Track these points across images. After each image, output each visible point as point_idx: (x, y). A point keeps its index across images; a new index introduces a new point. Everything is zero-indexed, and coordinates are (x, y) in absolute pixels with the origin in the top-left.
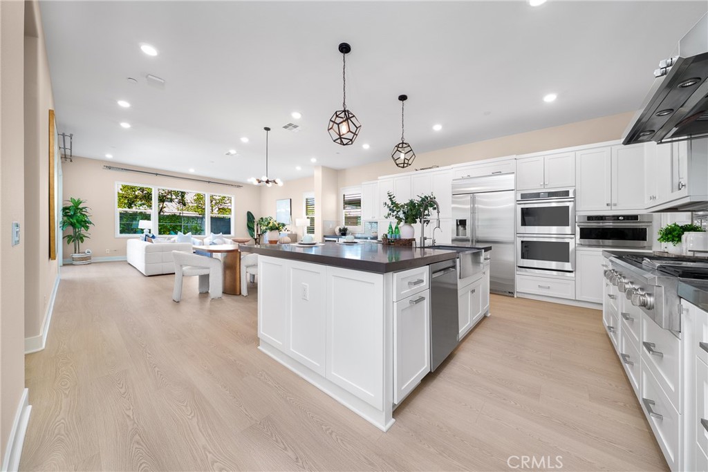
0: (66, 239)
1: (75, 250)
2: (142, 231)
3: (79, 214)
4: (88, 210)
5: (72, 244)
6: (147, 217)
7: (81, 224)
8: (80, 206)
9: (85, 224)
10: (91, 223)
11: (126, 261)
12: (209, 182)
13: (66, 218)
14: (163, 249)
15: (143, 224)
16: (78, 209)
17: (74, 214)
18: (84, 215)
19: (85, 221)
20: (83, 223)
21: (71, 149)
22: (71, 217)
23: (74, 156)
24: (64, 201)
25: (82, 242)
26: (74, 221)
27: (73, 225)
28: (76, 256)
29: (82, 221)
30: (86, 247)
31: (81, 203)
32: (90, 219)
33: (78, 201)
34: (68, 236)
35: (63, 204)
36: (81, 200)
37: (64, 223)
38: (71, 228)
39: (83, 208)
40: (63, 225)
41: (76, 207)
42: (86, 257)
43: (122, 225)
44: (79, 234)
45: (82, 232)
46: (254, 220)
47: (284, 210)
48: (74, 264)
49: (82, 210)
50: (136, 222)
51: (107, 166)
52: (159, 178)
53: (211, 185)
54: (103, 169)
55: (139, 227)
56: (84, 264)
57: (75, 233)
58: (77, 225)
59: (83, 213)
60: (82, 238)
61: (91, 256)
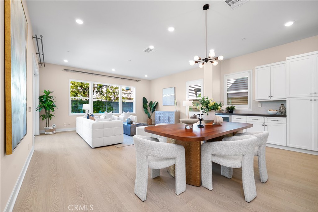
0: (42, 117)
1: (47, 125)
2: (84, 111)
3: (49, 101)
4: (54, 98)
5: (45, 120)
6: (87, 102)
7: (50, 108)
8: (49, 95)
9: (52, 107)
10: (55, 107)
11: (75, 131)
12: (121, 78)
13: (41, 103)
14: (104, 126)
15: (85, 107)
16: (48, 97)
17: (46, 100)
18: (52, 101)
19: (52, 105)
20: (51, 107)
21: (43, 54)
22: (44, 102)
23: (46, 63)
24: (40, 92)
25: (51, 119)
26: (46, 105)
27: (45, 108)
28: (47, 128)
29: (50, 105)
30: (53, 122)
31: (50, 93)
32: (55, 104)
33: (48, 92)
34: (43, 115)
35: (40, 94)
36: (50, 91)
37: (40, 106)
38: (44, 110)
39: (51, 97)
40: (40, 108)
41: (47, 96)
42: (53, 129)
43: (72, 107)
44: (49, 114)
45: (50, 112)
46: (147, 102)
47: (169, 95)
48: (46, 134)
49: (50, 98)
50: (81, 106)
51: (64, 69)
52: (94, 76)
53: (123, 80)
54: (62, 71)
55: (83, 109)
56: (52, 134)
57: (47, 113)
58: (48, 108)
59: (51, 100)
60: (51, 117)
61: (55, 128)
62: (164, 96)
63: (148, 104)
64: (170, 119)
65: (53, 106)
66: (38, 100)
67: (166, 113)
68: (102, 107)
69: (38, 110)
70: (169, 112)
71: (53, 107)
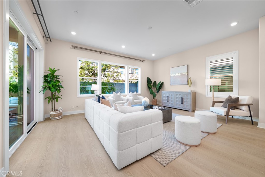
0: (47, 100)
1: (52, 109)
2: (93, 92)
3: (54, 81)
4: (60, 77)
5: (50, 104)
8: (55, 74)
10: (62, 87)
11: (83, 114)
12: (128, 58)
13: (46, 84)
15: (94, 87)
16: (54, 76)
17: (51, 80)
18: (58, 81)
20: (56, 87)
23: (53, 39)
24: (45, 70)
25: (57, 102)
26: (51, 86)
27: (50, 88)
28: (53, 113)
29: (56, 85)
30: (59, 105)
31: (56, 71)
32: (62, 84)
34: (48, 98)
37: (45, 87)
38: (49, 91)
40: (44, 89)
41: (52, 75)
42: (59, 114)
43: (80, 88)
44: (55, 96)
45: (56, 94)
46: (152, 83)
47: (179, 74)
48: (51, 120)
49: (57, 77)
50: (90, 86)
51: (72, 46)
52: (102, 55)
53: (129, 60)
54: (71, 48)
55: (92, 90)
56: (58, 119)
57: (52, 95)
58: (53, 89)
59: (58, 79)
60: (57, 99)
61: (62, 112)
62: (172, 75)
63: (152, 84)
64: (184, 101)
65: (59, 86)
66: (42, 80)
67: (177, 94)
68: (106, 87)
69: (42, 92)
70: (182, 93)
71: (59, 88)
